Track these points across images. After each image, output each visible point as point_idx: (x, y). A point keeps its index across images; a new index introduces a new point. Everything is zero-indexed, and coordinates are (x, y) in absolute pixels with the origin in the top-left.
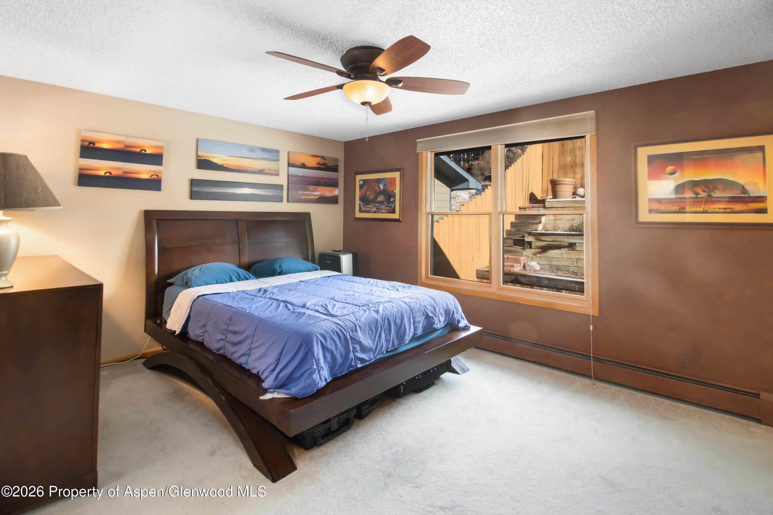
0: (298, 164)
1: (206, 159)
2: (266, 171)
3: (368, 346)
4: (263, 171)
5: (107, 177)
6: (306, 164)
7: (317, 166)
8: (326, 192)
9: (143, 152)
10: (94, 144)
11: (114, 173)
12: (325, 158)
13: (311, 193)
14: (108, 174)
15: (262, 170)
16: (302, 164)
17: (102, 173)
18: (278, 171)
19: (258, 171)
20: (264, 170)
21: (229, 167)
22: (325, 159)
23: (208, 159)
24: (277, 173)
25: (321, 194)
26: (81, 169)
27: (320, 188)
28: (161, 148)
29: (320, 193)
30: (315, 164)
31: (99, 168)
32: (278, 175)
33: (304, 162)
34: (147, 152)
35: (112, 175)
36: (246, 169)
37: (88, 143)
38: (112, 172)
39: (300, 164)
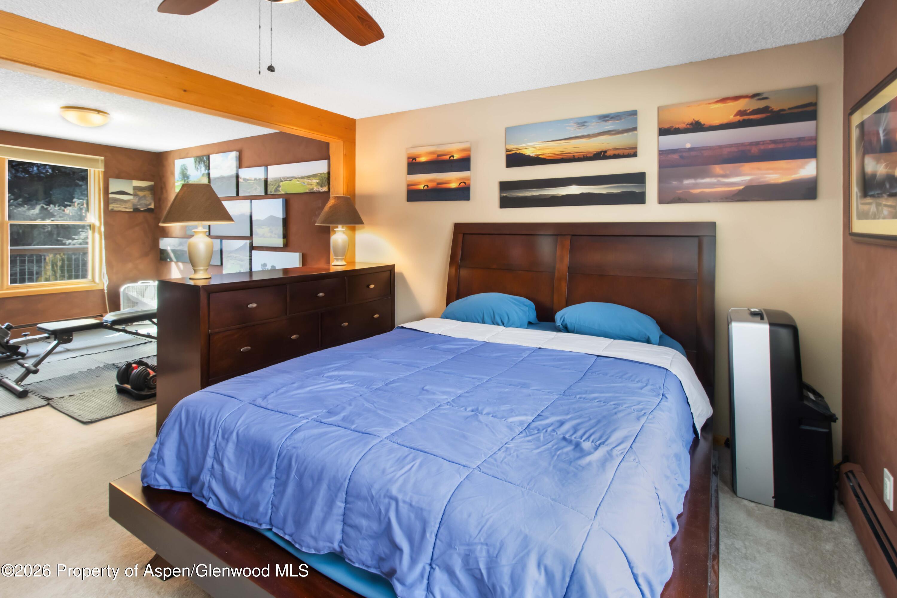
0: (682, 126)
1: (516, 153)
2: (608, 154)
3: (232, 483)
4: (603, 153)
5: (426, 190)
6: (702, 121)
7: (738, 118)
8: (766, 174)
9: (452, 158)
10: (415, 159)
11: (431, 185)
12: (764, 96)
13: (718, 181)
14: (426, 187)
15: (601, 152)
16: (691, 124)
17: (421, 187)
18: (636, 148)
19: (595, 155)
20: (605, 152)
21: (547, 158)
22: (766, 98)
23: (518, 152)
24: (632, 152)
25: (751, 180)
26: (409, 185)
27: (747, 167)
28: (469, 150)
29: (748, 178)
30: (732, 117)
31: (419, 182)
32: (635, 155)
33: (696, 119)
34: (455, 158)
35: (429, 188)
36: (574, 156)
37: (411, 160)
38: (429, 185)
39: (688, 124)
